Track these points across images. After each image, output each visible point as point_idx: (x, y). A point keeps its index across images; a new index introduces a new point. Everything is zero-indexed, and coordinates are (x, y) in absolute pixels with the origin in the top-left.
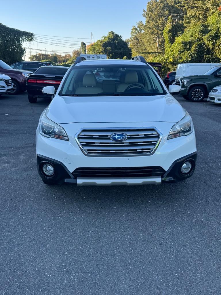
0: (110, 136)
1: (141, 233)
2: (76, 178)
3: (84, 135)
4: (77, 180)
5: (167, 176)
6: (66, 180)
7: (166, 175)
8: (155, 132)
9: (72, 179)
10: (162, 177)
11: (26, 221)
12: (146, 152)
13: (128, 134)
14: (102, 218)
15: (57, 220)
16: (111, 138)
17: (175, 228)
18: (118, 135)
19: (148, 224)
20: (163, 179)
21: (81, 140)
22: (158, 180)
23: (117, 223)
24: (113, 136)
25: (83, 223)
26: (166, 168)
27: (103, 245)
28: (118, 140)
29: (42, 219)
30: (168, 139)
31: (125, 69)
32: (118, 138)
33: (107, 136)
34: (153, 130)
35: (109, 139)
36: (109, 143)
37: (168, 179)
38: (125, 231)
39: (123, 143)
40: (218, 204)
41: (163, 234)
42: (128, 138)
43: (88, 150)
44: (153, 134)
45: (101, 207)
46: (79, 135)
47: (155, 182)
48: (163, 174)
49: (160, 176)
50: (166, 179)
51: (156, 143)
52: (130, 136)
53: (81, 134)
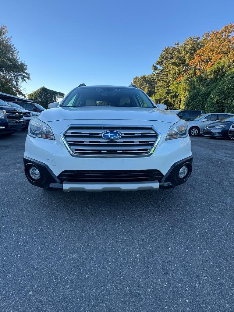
0: (102, 134)
1: (137, 254)
2: (62, 183)
3: (72, 133)
4: (63, 184)
5: (165, 181)
6: (52, 185)
7: (164, 179)
8: (152, 131)
9: (58, 184)
10: (160, 182)
11: (3, 232)
12: (143, 153)
13: (122, 133)
14: (92, 229)
15: (38, 231)
16: (103, 137)
17: (178, 244)
18: (111, 133)
19: (145, 238)
20: (161, 184)
21: (69, 139)
22: (156, 185)
23: (108, 237)
24: (105, 134)
25: (68, 236)
26: (164, 172)
27: (86, 276)
28: (111, 139)
29: (22, 230)
30: (166, 140)
31: (120, 90)
32: (111, 136)
33: (99, 134)
34: (150, 129)
35: (101, 137)
36: (100, 142)
37: (166, 184)
38: (117, 250)
39: (117, 142)
40: (215, 210)
41: (165, 254)
42: (122, 136)
43: (76, 150)
44: (150, 133)
45: (93, 215)
46: (66, 133)
47: (152, 187)
48: (161, 178)
49: (158, 181)
50: (164, 184)
51: (153, 144)
52: (125, 134)
53: (68, 132)
